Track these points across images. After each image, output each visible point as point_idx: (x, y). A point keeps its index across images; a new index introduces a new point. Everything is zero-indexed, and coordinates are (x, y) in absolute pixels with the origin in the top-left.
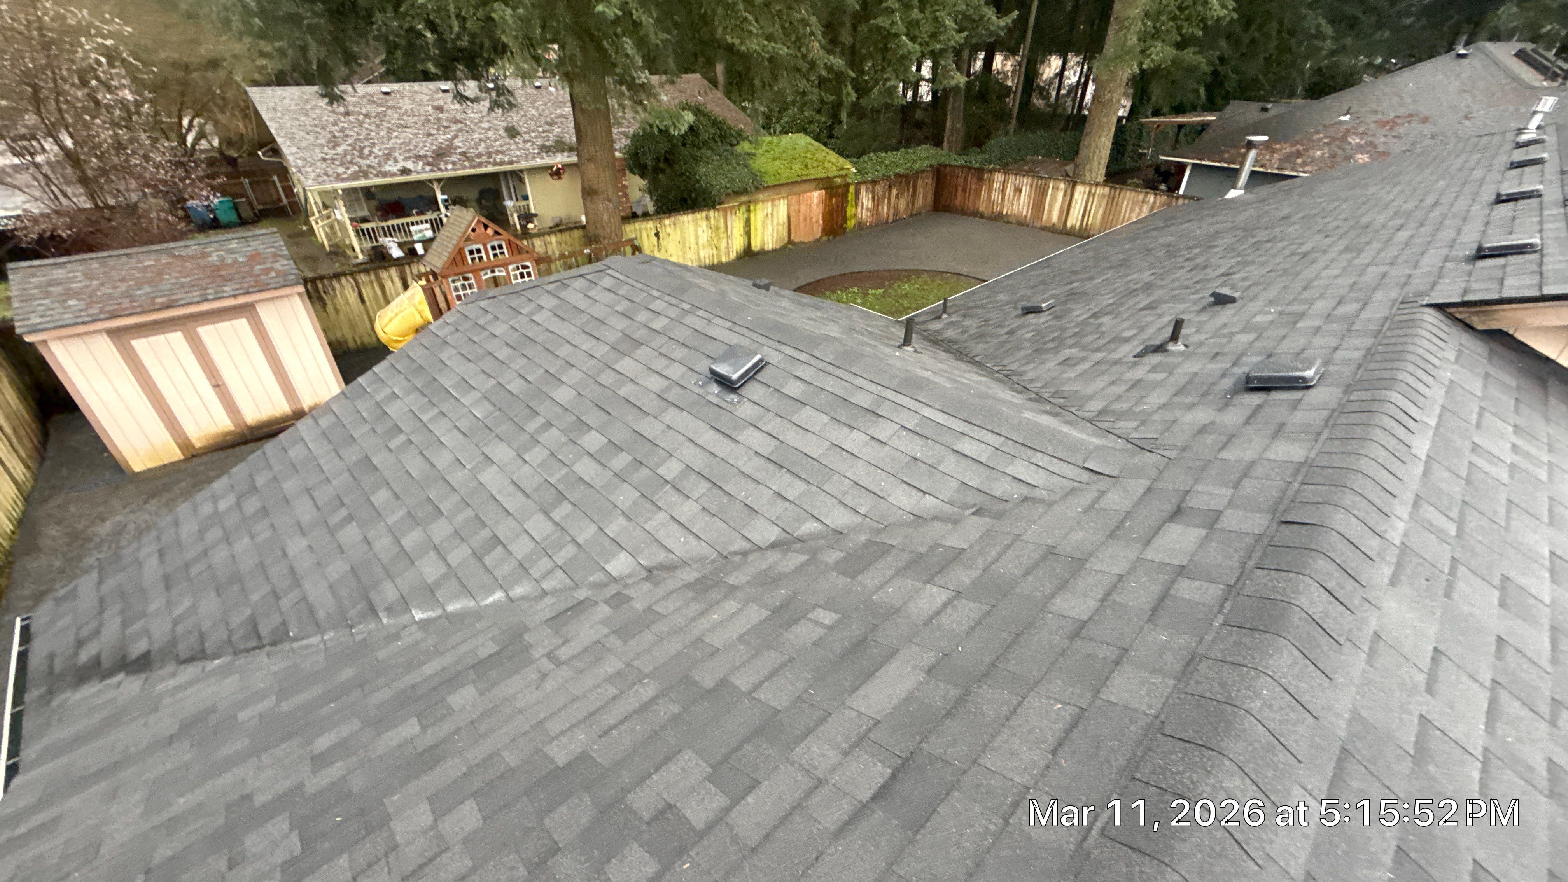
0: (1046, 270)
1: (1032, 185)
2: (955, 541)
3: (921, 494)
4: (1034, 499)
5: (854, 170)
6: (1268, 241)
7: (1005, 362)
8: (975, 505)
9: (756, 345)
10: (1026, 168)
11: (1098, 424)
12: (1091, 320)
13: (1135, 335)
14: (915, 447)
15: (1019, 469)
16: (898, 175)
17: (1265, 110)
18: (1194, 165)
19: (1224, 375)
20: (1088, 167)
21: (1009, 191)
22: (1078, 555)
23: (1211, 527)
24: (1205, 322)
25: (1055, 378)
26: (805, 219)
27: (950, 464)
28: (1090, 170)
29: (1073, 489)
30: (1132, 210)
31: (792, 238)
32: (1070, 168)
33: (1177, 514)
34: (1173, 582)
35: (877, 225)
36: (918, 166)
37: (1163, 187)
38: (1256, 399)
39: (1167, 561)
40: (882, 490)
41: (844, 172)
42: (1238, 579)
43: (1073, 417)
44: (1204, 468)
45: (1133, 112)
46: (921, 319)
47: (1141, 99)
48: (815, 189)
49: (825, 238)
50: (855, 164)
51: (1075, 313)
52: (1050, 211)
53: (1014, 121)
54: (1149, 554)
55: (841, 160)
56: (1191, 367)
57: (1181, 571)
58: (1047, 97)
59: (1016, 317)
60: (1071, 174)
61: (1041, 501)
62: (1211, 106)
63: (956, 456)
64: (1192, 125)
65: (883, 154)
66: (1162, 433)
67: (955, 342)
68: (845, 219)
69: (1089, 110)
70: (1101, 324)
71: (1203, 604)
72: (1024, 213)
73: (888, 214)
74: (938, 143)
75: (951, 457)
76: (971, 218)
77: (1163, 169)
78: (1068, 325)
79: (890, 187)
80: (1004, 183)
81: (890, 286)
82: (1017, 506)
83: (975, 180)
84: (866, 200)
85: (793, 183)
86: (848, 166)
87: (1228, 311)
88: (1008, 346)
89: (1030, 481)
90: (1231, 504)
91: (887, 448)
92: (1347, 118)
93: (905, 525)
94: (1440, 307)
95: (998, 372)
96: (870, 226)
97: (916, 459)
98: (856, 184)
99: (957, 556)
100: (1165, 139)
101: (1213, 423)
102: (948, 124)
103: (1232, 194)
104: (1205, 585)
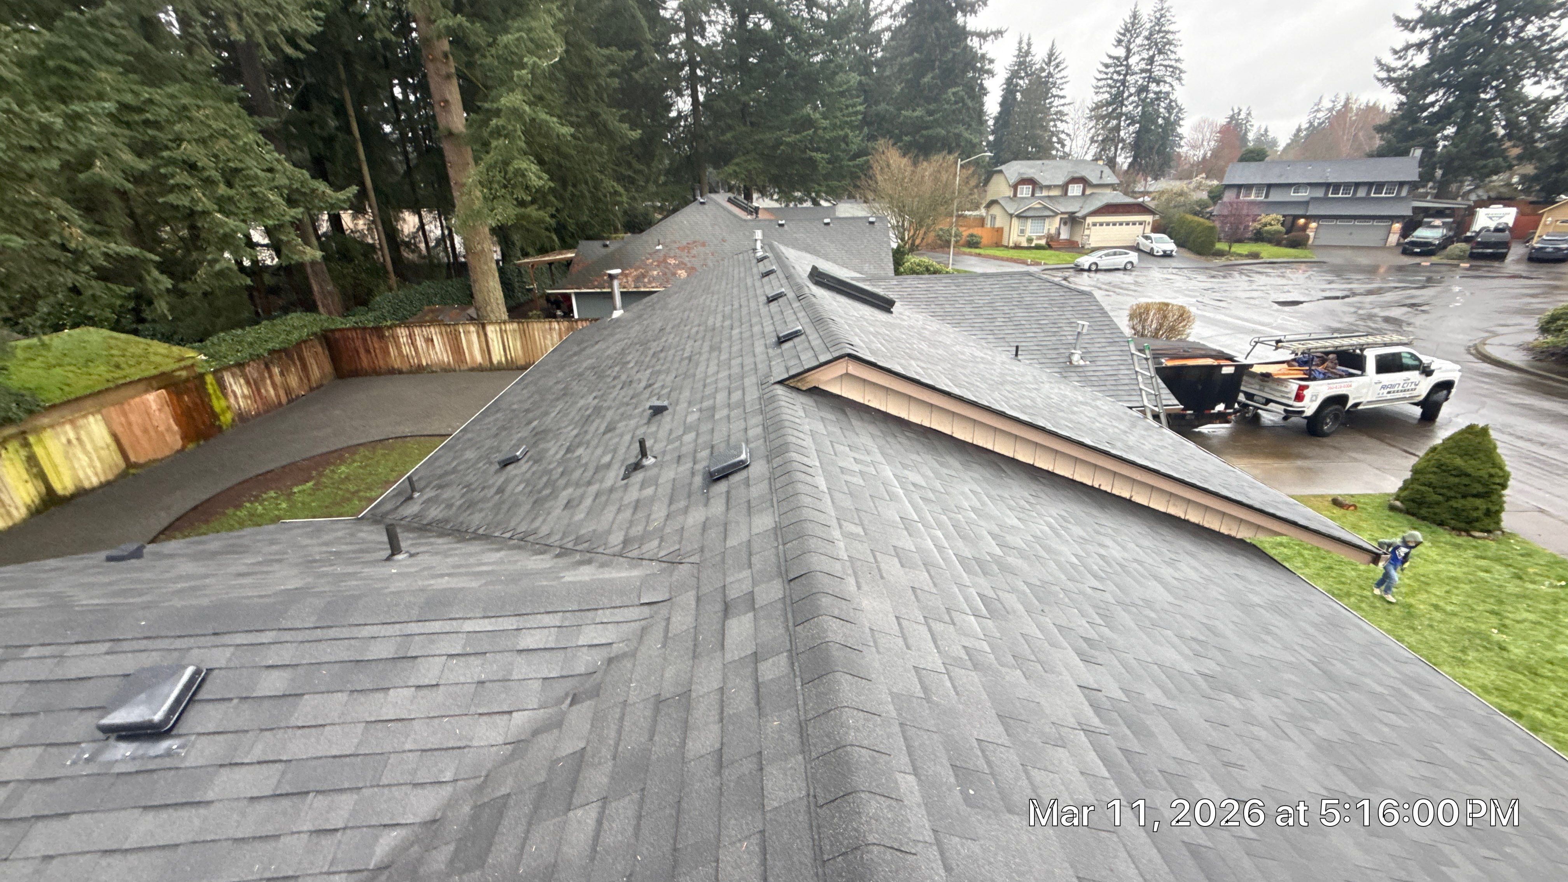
0: (499, 415)
1: (441, 334)
2: (569, 747)
3: (506, 717)
4: (617, 657)
5: (203, 357)
6: (662, 351)
7: (513, 524)
8: (567, 695)
9: (176, 654)
10: (427, 318)
11: (629, 555)
12: (569, 456)
13: (613, 458)
14: (475, 670)
15: (590, 635)
16: (272, 352)
17: (606, 246)
18: (576, 294)
19: (693, 474)
20: (489, 308)
21: (420, 342)
22: (680, 690)
23: (754, 609)
24: (657, 431)
25: (569, 525)
26: (145, 431)
27: (522, 668)
28: (492, 311)
29: (643, 629)
30: (545, 338)
31: (133, 459)
32: (472, 312)
33: (727, 610)
34: (756, 670)
35: (267, 411)
36: (295, 336)
37: (559, 313)
38: (722, 486)
39: (743, 655)
40: (460, 739)
41: (188, 363)
42: (791, 641)
43: (605, 558)
44: (723, 561)
45: (505, 256)
46: (389, 506)
47: (506, 243)
48: (147, 391)
49: (191, 446)
50: (200, 351)
51: (552, 452)
52: (471, 353)
53: (392, 275)
54: (729, 657)
55: (176, 350)
56: (668, 474)
57: (756, 658)
58: (416, 249)
59: (496, 472)
60: (475, 316)
61: (624, 655)
62: (566, 246)
63: (524, 655)
64: (559, 262)
65: (239, 332)
66: (680, 543)
67: (446, 521)
68: (215, 416)
69: (464, 257)
70: (580, 456)
71: (783, 677)
72: (446, 360)
73: (277, 395)
74: (310, 306)
75: (519, 659)
76: (389, 377)
77: (552, 299)
78: (552, 466)
79: (267, 367)
80: (411, 336)
81: (321, 475)
82: (606, 672)
83: (375, 339)
84: (237, 387)
85: (100, 392)
86: (191, 354)
87: (667, 417)
88: (505, 507)
89: (603, 642)
90: (755, 583)
91: (441, 688)
92: (660, 247)
93: (507, 761)
94: (781, 382)
95: (510, 538)
96: (258, 414)
97: (483, 682)
98: (214, 373)
99: (580, 758)
100: (542, 274)
101: (707, 519)
102: (315, 288)
103: (617, 314)
104: (775, 659)
